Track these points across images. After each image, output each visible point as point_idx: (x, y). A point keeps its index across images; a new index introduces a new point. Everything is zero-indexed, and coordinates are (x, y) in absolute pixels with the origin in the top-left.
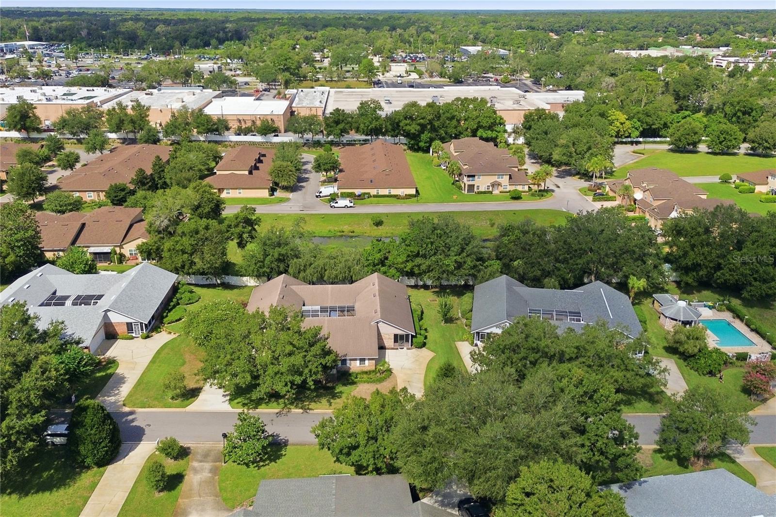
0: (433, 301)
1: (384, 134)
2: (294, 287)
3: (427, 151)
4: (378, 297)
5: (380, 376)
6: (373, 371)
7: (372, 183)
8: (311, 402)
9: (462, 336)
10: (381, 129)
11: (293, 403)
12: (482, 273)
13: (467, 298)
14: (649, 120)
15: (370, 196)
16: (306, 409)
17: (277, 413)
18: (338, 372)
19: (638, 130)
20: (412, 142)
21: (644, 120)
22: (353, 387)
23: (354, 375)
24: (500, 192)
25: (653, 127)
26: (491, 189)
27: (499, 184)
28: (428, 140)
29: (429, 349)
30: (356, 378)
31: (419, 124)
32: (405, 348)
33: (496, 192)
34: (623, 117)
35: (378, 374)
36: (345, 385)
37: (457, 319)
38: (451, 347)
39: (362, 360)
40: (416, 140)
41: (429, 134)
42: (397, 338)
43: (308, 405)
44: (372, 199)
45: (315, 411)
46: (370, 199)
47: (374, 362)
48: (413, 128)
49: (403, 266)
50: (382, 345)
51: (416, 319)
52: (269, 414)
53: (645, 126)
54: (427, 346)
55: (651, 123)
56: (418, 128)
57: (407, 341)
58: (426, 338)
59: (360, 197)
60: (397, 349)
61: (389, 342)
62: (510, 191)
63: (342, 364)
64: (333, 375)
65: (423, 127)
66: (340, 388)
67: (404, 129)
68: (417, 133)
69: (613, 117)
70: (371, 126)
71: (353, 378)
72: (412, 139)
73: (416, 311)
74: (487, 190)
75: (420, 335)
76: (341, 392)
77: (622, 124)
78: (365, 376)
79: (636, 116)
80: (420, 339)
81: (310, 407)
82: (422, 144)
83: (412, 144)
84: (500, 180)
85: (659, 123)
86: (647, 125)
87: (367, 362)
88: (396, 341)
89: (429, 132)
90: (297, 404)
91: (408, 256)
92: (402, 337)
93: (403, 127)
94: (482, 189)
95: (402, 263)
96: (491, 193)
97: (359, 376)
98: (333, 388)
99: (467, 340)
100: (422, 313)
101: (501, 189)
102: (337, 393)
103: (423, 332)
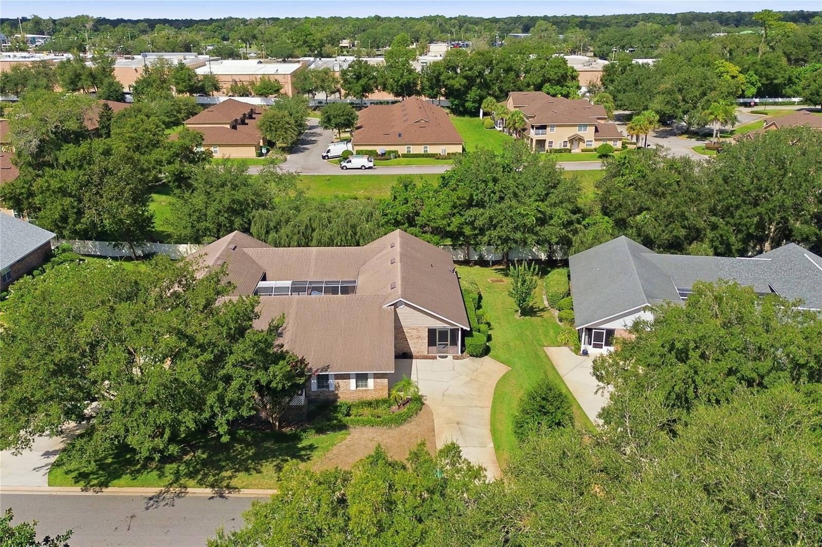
0: (498, 281)
1: (419, 93)
2: (248, 251)
3: (476, 114)
4: (399, 264)
5: (398, 412)
6: (385, 401)
7: (400, 138)
8: (237, 471)
9: (556, 338)
10: (415, 84)
11: (197, 472)
12: (581, 234)
13: (556, 276)
14: (770, 72)
15: (397, 156)
16: (221, 489)
17: (151, 499)
18: (309, 400)
19: (754, 86)
20: (456, 102)
21: (763, 73)
22: (340, 435)
23: (344, 409)
24: (583, 151)
25: (775, 81)
26: (568, 146)
27: (581, 140)
28: (478, 98)
29: (496, 358)
30: (348, 415)
31: (465, 77)
32: (450, 357)
33: (576, 151)
34: (734, 69)
35: (395, 407)
36: (320, 431)
37: (542, 310)
38: (537, 356)
39: (362, 378)
40: (461, 100)
41: (479, 91)
42: (434, 337)
43: (230, 478)
44: (401, 159)
45: (245, 492)
46: (398, 159)
47: (386, 381)
48: (458, 83)
49: (445, 222)
50: (405, 350)
51: (471, 306)
52: (132, 499)
53: (764, 80)
54: (491, 353)
55: (773, 76)
56: (464, 81)
57: (454, 343)
58: (489, 338)
59: (384, 156)
60: (435, 358)
61: (418, 344)
62: (595, 150)
63: (319, 387)
64: (299, 408)
65: (471, 81)
66: (310, 438)
67: (446, 83)
68: (463, 89)
69: (722, 69)
70: (401, 81)
71: (340, 416)
72: (456, 97)
73: (469, 292)
74: (562, 147)
75: (479, 331)
76: (311, 448)
77: (733, 77)
78: (367, 411)
79: (752, 68)
80: (478, 339)
81: (234, 482)
82: (469, 105)
83: (456, 105)
84: (581, 133)
85: (783, 77)
86: (767, 79)
87: (371, 382)
88: (431, 342)
89: (478, 88)
90: (206, 475)
91: (454, 207)
92: (443, 334)
93: (444, 82)
94: (556, 146)
95: (444, 217)
96: (570, 151)
97: (354, 411)
98: (297, 438)
99: (565, 345)
100: (480, 298)
101: (583, 146)
102: (304, 449)
103: (483, 327)
